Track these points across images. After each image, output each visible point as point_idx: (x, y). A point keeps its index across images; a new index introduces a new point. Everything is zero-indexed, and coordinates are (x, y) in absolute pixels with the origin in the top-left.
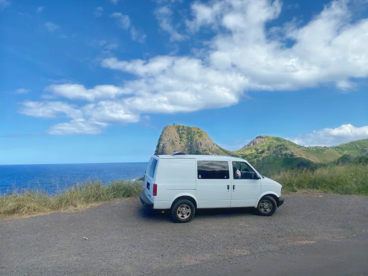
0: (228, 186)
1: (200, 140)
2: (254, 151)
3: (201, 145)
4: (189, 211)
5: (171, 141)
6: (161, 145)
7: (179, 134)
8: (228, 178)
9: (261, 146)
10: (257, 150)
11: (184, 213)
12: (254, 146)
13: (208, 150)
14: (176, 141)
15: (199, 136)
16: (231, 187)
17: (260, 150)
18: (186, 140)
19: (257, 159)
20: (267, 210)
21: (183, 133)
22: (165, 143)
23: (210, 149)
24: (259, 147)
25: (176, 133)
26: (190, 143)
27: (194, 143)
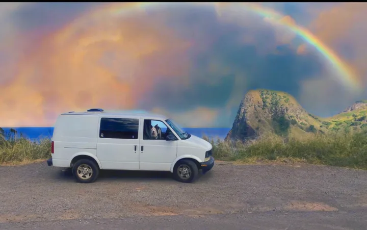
0: (135, 147)
1: (287, 105)
2: (351, 118)
3: (287, 110)
4: (91, 171)
5: (253, 107)
6: (242, 111)
7: (263, 98)
8: (136, 137)
9: (361, 112)
10: (354, 116)
11: (84, 173)
12: (353, 112)
13: (295, 116)
14: (259, 106)
15: (285, 101)
16: (139, 148)
17: (359, 117)
18: (270, 105)
19: (355, 126)
20: (186, 176)
21: (266, 98)
22: (246, 108)
23: (297, 116)
24: (358, 114)
25: (260, 98)
26: (274, 108)
27: (279, 109)
